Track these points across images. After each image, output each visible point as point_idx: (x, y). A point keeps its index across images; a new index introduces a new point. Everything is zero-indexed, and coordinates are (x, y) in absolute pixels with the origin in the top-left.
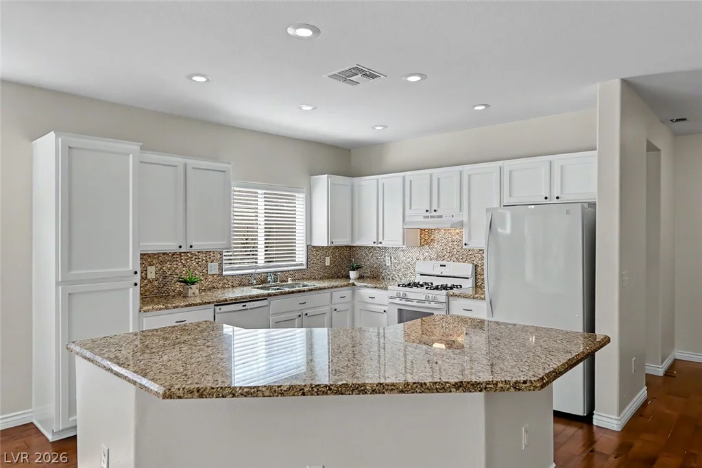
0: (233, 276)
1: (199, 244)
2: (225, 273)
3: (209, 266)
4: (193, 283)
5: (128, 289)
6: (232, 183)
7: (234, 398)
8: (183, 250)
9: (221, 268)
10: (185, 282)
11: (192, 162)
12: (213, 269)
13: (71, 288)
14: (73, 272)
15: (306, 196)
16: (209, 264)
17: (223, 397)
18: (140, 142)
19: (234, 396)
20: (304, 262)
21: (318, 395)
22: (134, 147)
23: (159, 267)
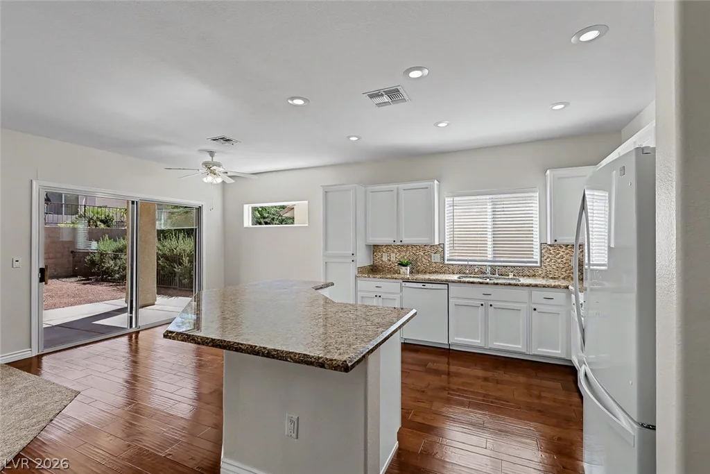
0: (452, 265)
2: (446, 262)
4: (406, 265)
9: (442, 258)
11: (401, 186)
12: (436, 258)
13: (327, 260)
14: (328, 252)
16: (433, 255)
20: (539, 261)
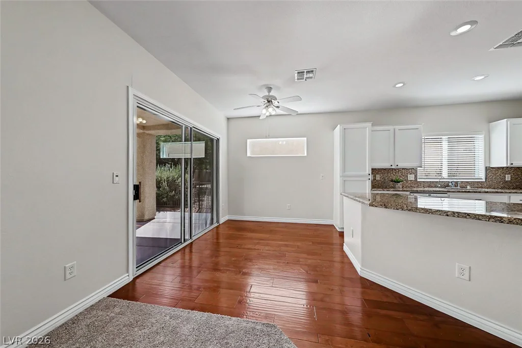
0: (424, 182)
1: (402, 165)
2: (418, 180)
3: (409, 177)
4: (399, 182)
5: (366, 181)
6: (423, 135)
7: (403, 211)
8: (393, 167)
9: (416, 176)
10: (395, 181)
11: (397, 127)
12: (411, 177)
13: (345, 179)
14: (346, 173)
15: (485, 136)
16: (409, 175)
17: (397, 209)
18: (371, 122)
19: (402, 210)
20: (484, 178)
21: (458, 217)
22: (369, 124)
23: (382, 175)
